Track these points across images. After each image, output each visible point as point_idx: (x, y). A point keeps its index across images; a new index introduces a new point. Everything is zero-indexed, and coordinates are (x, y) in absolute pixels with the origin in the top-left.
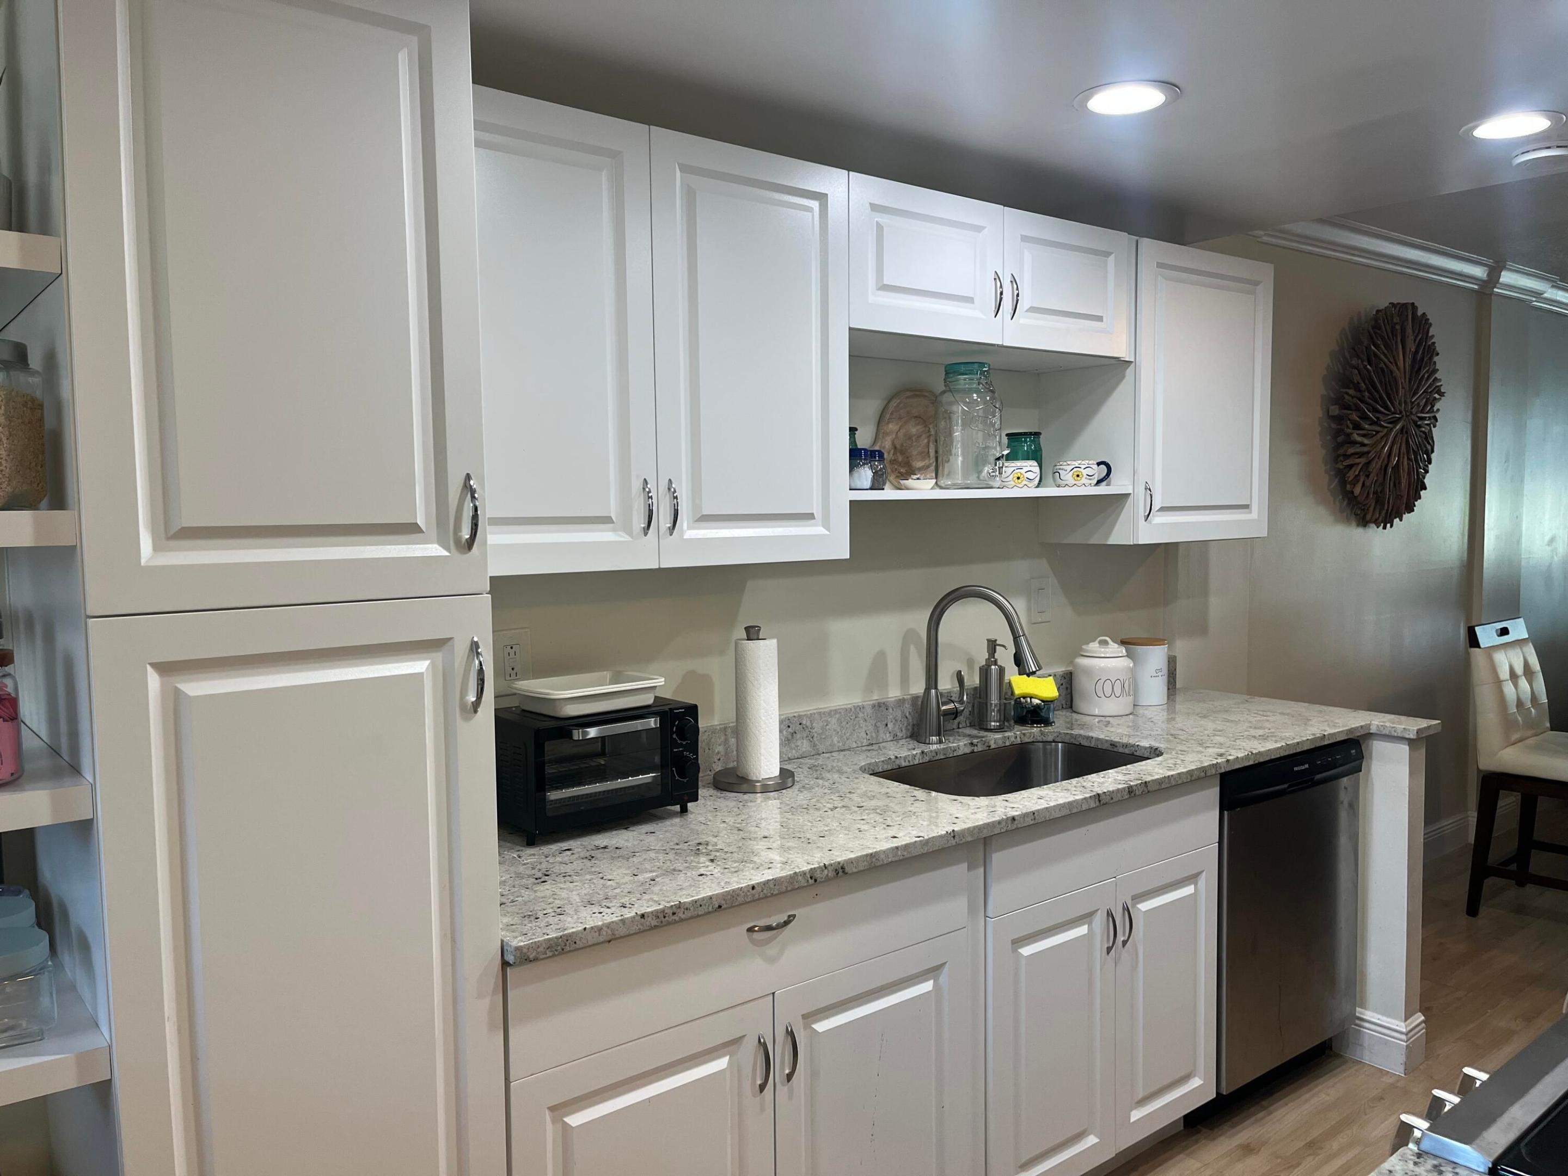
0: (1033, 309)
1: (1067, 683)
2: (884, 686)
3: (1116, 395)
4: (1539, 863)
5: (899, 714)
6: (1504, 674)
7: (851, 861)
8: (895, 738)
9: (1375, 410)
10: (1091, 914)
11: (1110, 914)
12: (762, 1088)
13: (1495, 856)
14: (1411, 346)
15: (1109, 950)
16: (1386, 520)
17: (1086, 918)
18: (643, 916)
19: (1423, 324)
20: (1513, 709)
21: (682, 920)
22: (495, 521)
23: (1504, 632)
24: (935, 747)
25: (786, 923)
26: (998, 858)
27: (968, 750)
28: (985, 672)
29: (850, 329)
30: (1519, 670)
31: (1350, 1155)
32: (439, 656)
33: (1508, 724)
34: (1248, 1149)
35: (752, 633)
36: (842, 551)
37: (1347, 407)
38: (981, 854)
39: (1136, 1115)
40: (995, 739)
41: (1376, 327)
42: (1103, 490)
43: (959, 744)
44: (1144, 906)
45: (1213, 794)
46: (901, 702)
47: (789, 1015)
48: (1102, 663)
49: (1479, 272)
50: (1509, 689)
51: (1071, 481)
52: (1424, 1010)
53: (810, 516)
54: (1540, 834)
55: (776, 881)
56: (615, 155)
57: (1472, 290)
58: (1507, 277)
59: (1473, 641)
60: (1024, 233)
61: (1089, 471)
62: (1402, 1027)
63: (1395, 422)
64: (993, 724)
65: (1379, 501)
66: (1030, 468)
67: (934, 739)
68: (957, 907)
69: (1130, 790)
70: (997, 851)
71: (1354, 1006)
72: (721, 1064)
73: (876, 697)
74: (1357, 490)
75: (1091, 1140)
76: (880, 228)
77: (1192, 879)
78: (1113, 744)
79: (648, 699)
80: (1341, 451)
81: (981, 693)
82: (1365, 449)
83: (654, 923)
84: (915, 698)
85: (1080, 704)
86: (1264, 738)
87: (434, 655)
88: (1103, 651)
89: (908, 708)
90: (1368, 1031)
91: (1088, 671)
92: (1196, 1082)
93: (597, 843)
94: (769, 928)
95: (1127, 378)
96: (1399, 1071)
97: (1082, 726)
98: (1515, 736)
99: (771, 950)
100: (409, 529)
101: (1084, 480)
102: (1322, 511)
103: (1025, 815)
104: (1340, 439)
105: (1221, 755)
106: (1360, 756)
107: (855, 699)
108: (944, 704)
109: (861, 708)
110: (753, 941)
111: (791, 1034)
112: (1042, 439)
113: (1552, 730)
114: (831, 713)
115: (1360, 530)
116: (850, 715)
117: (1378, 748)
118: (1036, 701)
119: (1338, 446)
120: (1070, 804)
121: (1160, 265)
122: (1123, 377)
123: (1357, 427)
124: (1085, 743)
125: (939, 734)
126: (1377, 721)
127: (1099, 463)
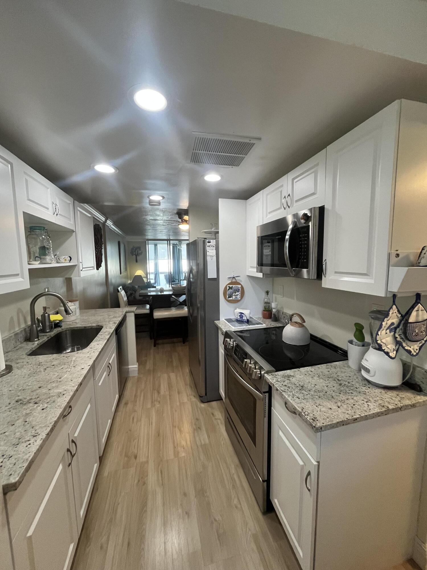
5: (21, 335)
8: (21, 343)
9: (97, 246)
10: (106, 368)
11: (108, 367)
14: (100, 233)
15: (109, 375)
19: (101, 229)
23: (121, 289)
24: (39, 342)
27: (47, 340)
28: (44, 316)
29: (23, 212)
30: (124, 296)
34: (126, 404)
36: (27, 286)
39: (113, 409)
40: (52, 334)
42: (70, 264)
43: (43, 339)
46: (21, 331)
49: (103, 219)
50: (124, 299)
51: (64, 262)
53: (18, 275)
55: (72, 397)
58: (108, 221)
61: (67, 259)
62: (137, 366)
63: (99, 248)
64: (48, 331)
65: (98, 265)
67: (36, 339)
71: (128, 366)
73: (13, 332)
76: (26, 180)
90: (130, 370)
96: (137, 375)
99: (67, 420)
101: (67, 261)
106: (126, 317)
108: (38, 328)
109: (11, 336)
110: (64, 421)
111: (73, 441)
115: (98, 270)
117: (128, 315)
118: (57, 321)
122: (73, 234)
125: (38, 338)
127: (70, 257)
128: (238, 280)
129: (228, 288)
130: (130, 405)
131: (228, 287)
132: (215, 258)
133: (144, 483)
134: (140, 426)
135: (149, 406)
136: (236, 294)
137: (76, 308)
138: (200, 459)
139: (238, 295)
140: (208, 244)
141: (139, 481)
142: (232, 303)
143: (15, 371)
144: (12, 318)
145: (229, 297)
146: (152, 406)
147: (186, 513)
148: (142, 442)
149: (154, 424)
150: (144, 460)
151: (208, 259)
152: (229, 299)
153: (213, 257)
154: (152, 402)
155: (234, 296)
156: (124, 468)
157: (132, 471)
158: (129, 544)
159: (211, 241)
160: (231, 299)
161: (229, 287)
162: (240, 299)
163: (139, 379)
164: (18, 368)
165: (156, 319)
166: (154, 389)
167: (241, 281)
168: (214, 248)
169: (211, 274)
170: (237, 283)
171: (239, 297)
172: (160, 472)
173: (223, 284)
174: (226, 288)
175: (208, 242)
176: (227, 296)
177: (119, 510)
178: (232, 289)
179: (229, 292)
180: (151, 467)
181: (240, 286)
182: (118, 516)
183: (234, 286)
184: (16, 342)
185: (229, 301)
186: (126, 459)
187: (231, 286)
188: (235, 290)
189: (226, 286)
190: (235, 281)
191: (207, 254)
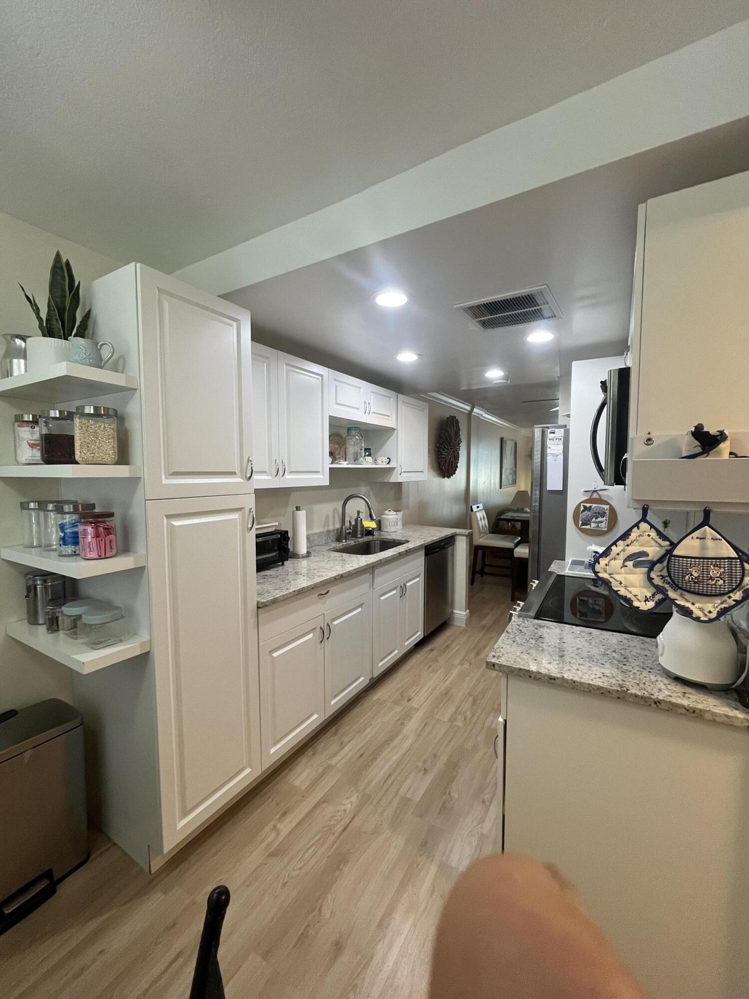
0: (373, 413)
1: (379, 523)
2: (329, 525)
3: (392, 438)
4: (486, 570)
5: (333, 534)
6: (479, 519)
7: (344, 573)
8: (332, 541)
9: (447, 446)
10: (397, 587)
11: (401, 587)
12: (321, 642)
13: (477, 570)
14: (455, 428)
15: (401, 597)
16: (449, 477)
17: (395, 588)
18: (294, 591)
19: (457, 422)
20: (481, 528)
21: (304, 592)
22: (256, 472)
23: (478, 507)
24: (345, 543)
25: (327, 593)
26: (377, 571)
27: (354, 544)
28: (356, 520)
29: (330, 416)
30: (482, 518)
31: (457, 647)
32: (240, 513)
33: (480, 533)
34: (432, 650)
35: (298, 508)
36: (327, 483)
37: (440, 444)
38: (371, 571)
39: (406, 643)
40: (361, 540)
41: (447, 422)
42: (388, 466)
43: (351, 542)
44: (408, 584)
45: (423, 552)
46: (334, 530)
47: (327, 620)
48: (390, 517)
49: (469, 408)
50: (480, 522)
51: (381, 463)
52: (469, 609)
53: (319, 472)
54: (487, 563)
55: (326, 580)
56: (267, 358)
57: (466, 413)
58: (475, 410)
59: (472, 510)
60: (372, 390)
61: (385, 460)
62: (465, 613)
63: (452, 449)
64: (359, 536)
65: (448, 471)
66: (369, 459)
67: (344, 541)
68: (366, 587)
69: (406, 551)
70: (376, 569)
71: (453, 609)
72: (311, 636)
73: (326, 529)
74: (443, 468)
75: (396, 652)
76: (336, 386)
77: (418, 576)
78: (394, 540)
79: (273, 529)
80: (439, 456)
81: (356, 526)
82: (445, 456)
83: (297, 593)
84: (338, 529)
85: (384, 528)
86: (433, 536)
87: (239, 513)
88: (390, 513)
89: (335, 532)
90: (456, 616)
91: (387, 520)
92: (419, 633)
93: (263, 574)
94: (322, 594)
95: (394, 434)
96: (464, 626)
97: (383, 535)
98: (482, 536)
99: (323, 601)
100: (233, 473)
101: (384, 463)
102: (434, 473)
103: (383, 559)
104: (439, 453)
105: (425, 541)
106: (454, 541)
107: (321, 530)
108: (347, 530)
109: (323, 532)
110: (319, 598)
111: (328, 625)
112: (371, 450)
113: (490, 533)
114: (315, 534)
115: (443, 479)
116: (320, 535)
117: (458, 538)
118: (370, 529)
119: (439, 455)
120: (394, 555)
121: (403, 402)
122: (393, 434)
123: (443, 450)
124: (385, 540)
125: (346, 540)
126: (458, 531)
127: (388, 458)
128: (604, 495)
129: (582, 508)
130: (435, 653)
131: (582, 506)
132: (561, 458)
133: (402, 724)
134: (433, 677)
135: (456, 662)
136: (599, 520)
137: (397, 519)
138: (476, 738)
139: (601, 522)
140: (551, 436)
141: (399, 719)
142: (589, 535)
143: (312, 558)
144: (327, 516)
145: (582, 525)
146: (459, 664)
147: (425, 769)
148: (424, 691)
149: (448, 682)
150: (416, 706)
151: (550, 459)
152: (582, 527)
153: (557, 456)
154: (463, 660)
155: (593, 522)
156: (392, 702)
157: (398, 709)
158: (361, 755)
159: (557, 430)
160: (588, 527)
161: (584, 506)
162: (606, 529)
163: (464, 632)
164: (315, 556)
165: (517, 558)
166: (474, 649)
167: (611, 498)
168: (562, 442)
169: (554, 482)
170: (600, 501)
171: (604, 526)
172: (423, 724)
173: (574, 500)
174: (579, 506)
175: (551, 433)
176: (580, 522)
177: (369, 730)
178: (589, 511)
179: (583, 516)
180: (417, 717)
181: (607, 507)
182: (366, 732)
183: (594, 505)
184: (327, 539)
185: (583, 531)
186: (399, 696)
187: (588, 505)
188: (595, 513)
189: (579, 505)
190: (598, 497)
191: (548, 452)
